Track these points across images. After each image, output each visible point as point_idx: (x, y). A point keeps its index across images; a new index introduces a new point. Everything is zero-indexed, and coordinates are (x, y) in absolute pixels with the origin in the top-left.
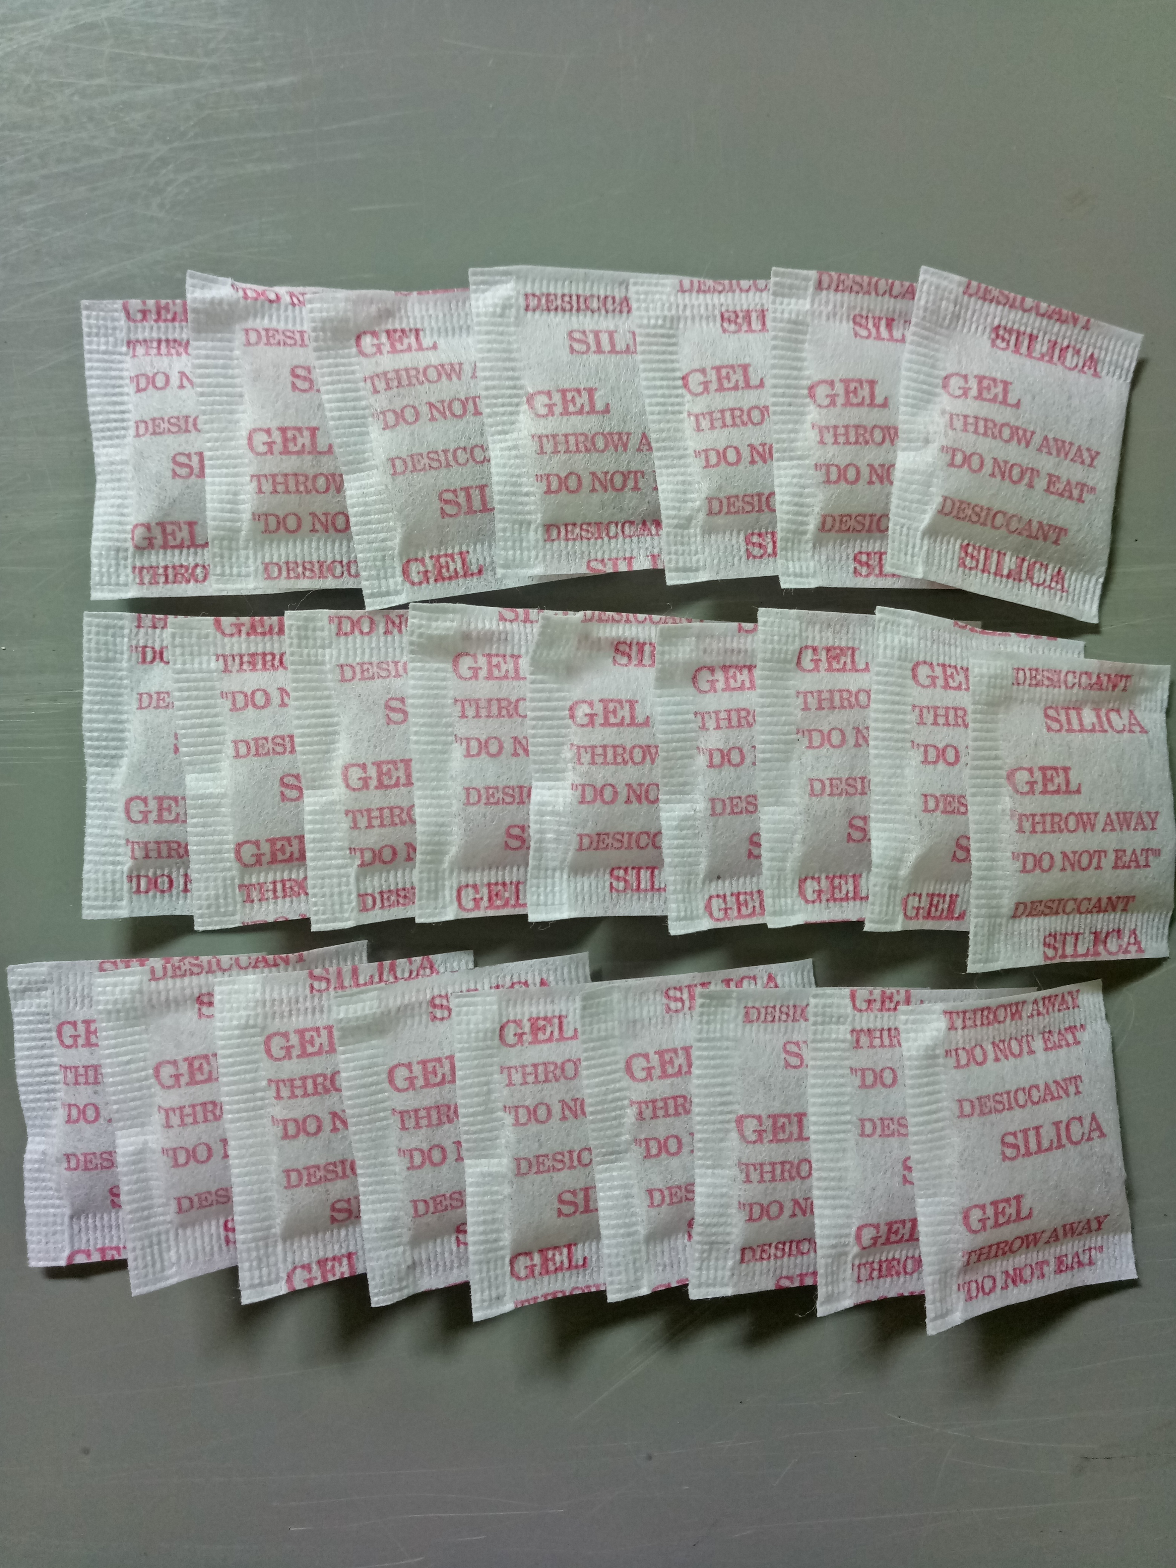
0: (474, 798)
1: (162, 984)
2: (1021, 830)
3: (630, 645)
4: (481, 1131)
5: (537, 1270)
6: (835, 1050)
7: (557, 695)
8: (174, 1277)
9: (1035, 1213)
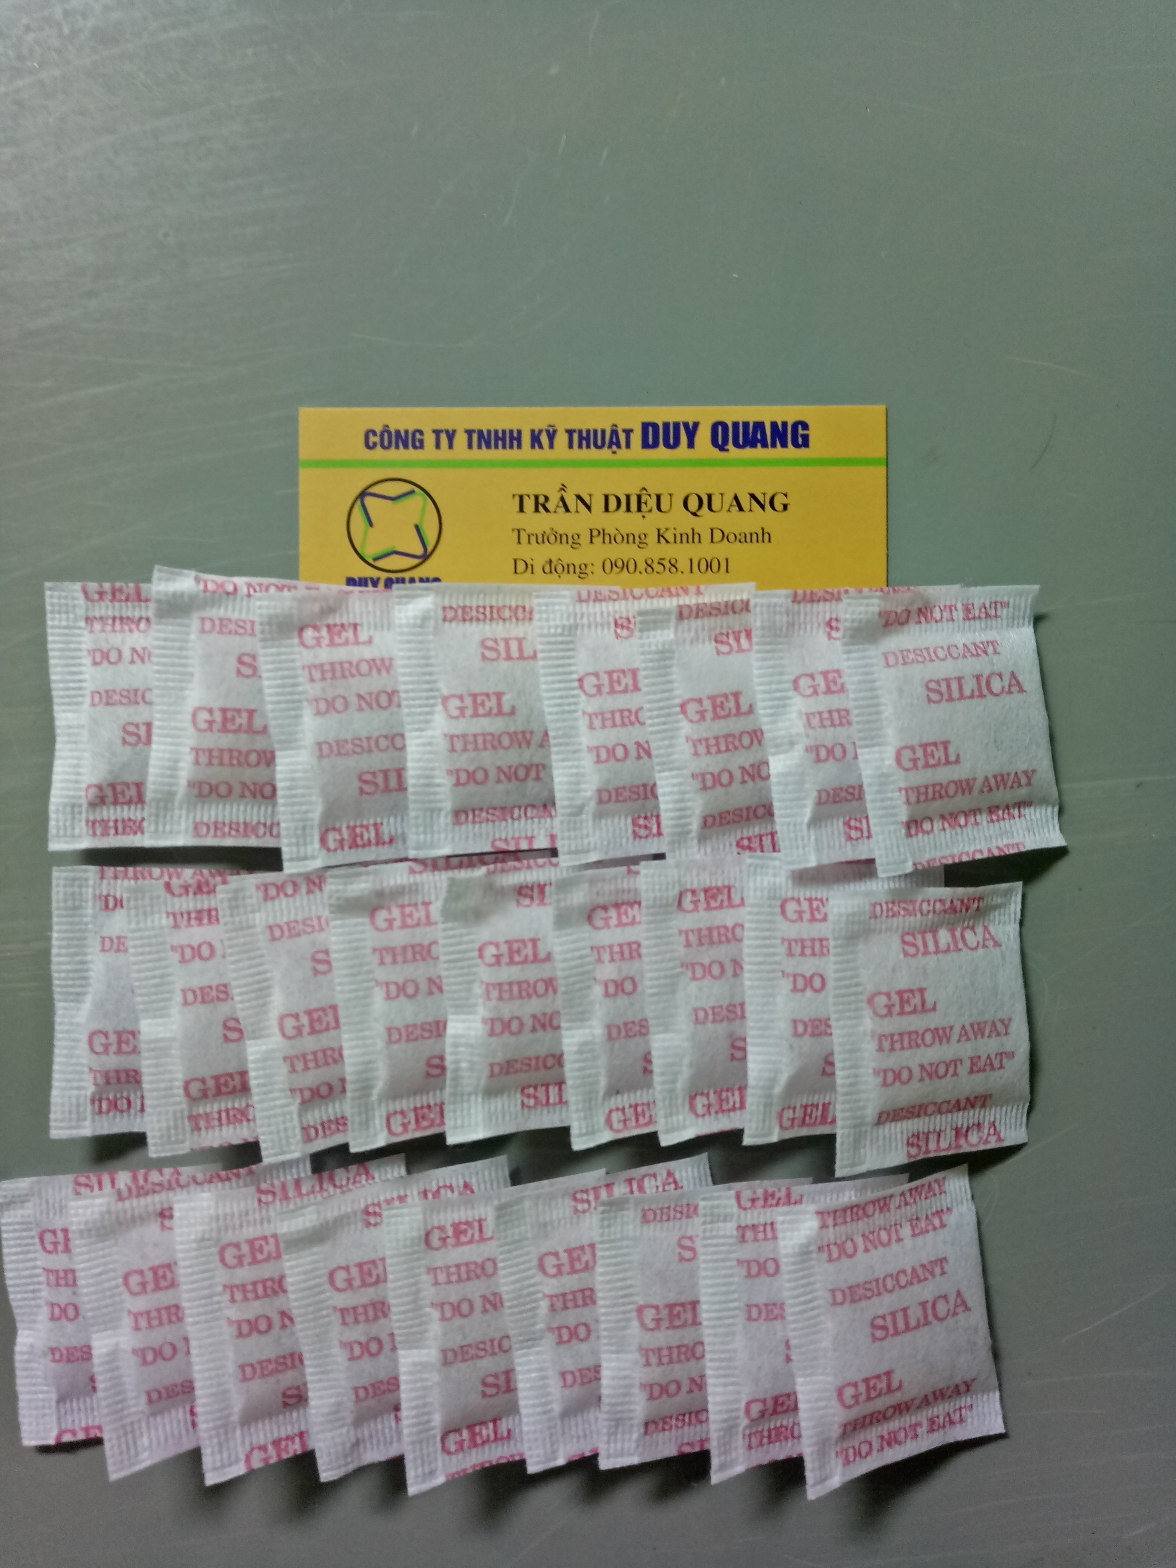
0: (395, 1036)
1: (127, 1204)
2: (880, 1049)
3: (532, 889)
4: (411, 1326)
5: (466, 1444)
6: (723, 1245)
7: (466, 939)
8: (146, 1460)
9: (905, 1385)
